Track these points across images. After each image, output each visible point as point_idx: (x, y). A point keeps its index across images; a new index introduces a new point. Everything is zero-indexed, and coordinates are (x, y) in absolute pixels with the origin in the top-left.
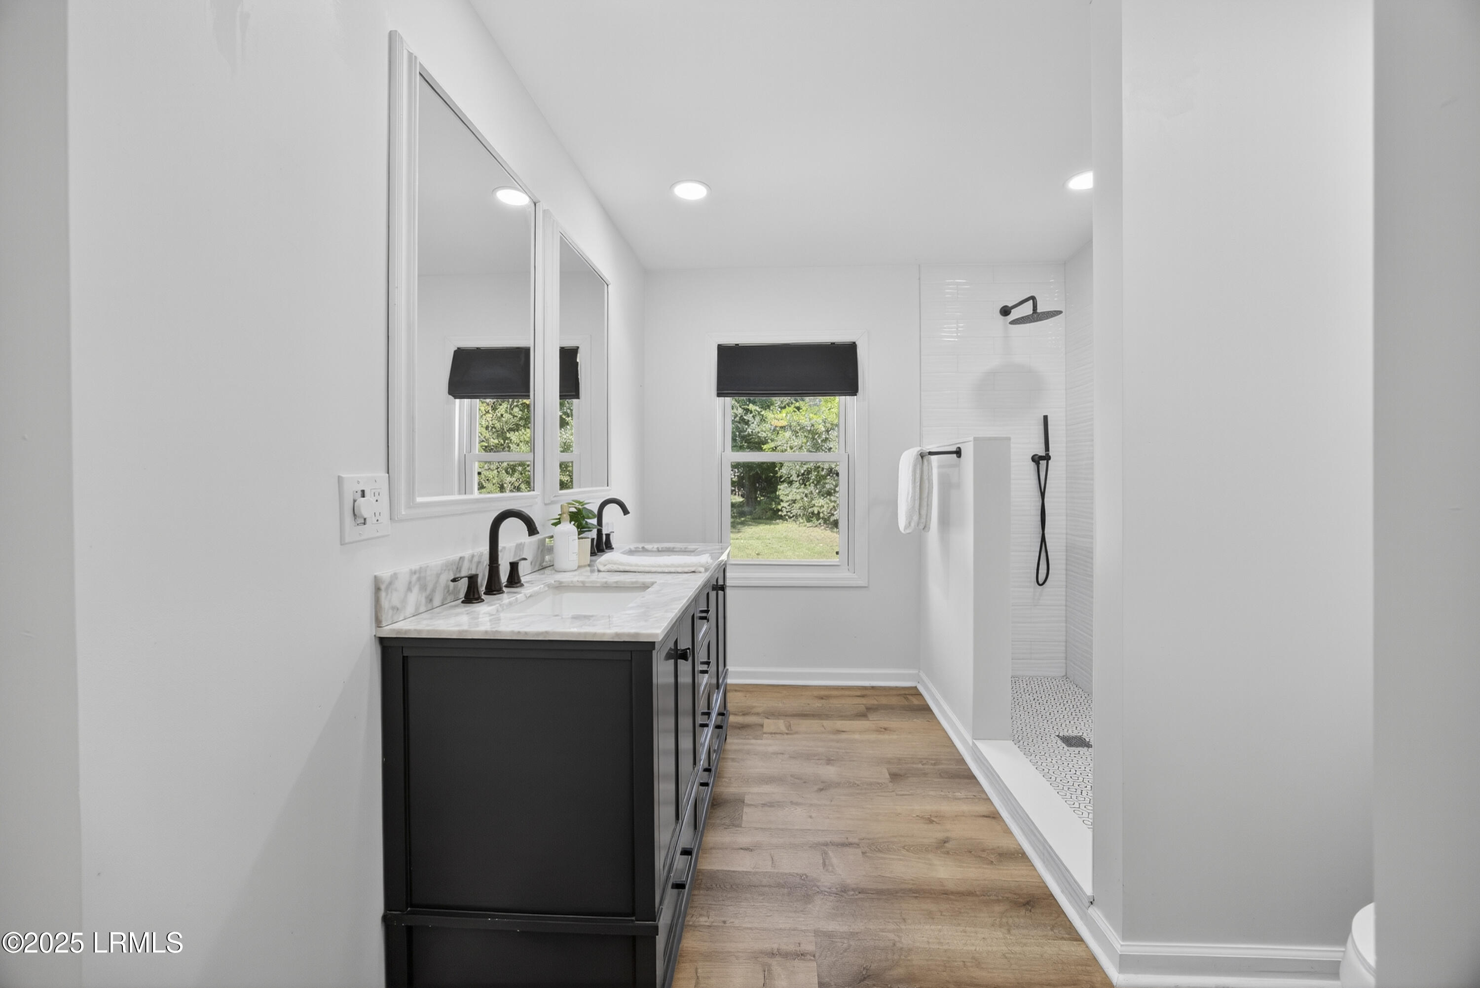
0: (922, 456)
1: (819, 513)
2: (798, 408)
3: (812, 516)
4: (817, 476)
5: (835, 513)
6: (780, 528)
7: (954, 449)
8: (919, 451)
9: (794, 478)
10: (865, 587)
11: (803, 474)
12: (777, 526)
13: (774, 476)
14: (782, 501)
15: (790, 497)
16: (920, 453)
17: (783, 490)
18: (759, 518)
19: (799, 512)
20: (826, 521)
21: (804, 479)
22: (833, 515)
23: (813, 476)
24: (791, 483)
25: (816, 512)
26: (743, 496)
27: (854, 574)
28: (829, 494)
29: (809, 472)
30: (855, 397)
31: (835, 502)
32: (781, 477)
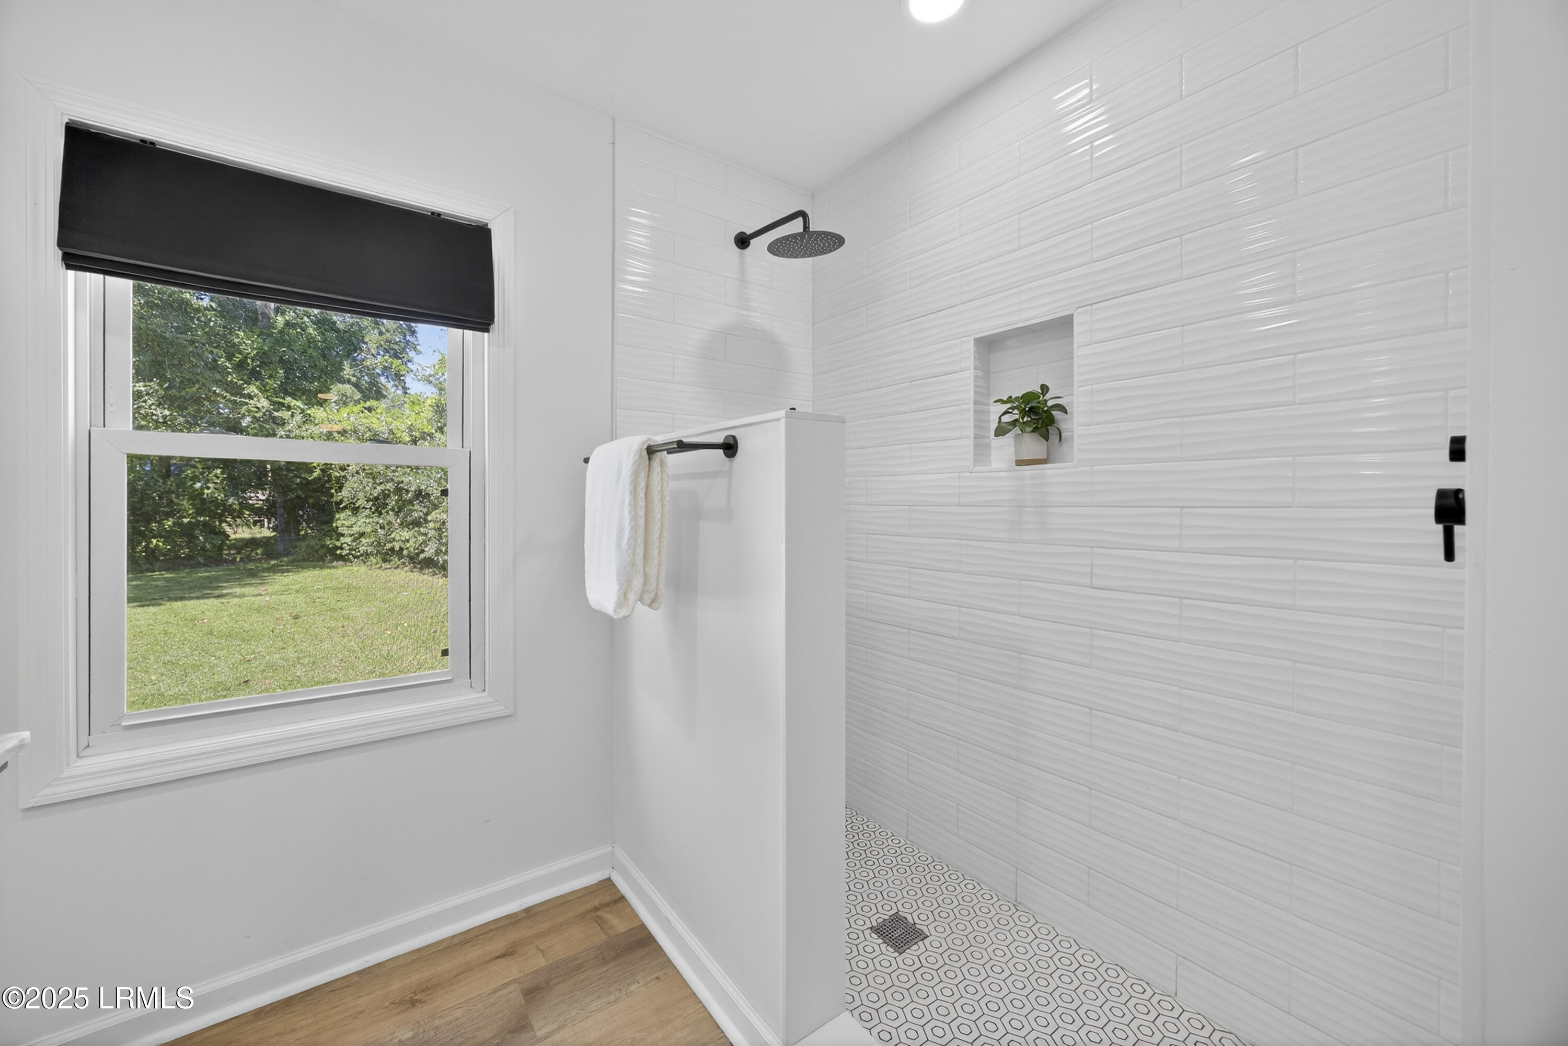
0: (651, 451)
1: (401, 549)
2: (370, 409)
3: (388, 555)
4: (397, 501)
5: (426, 549)
6: (339, 573)
7: (719, 438)
8: (643, 444)
9: (361, 502)
10: (511, 716)
11: (377, 499)
12: (333, 571)
13: (328, 502)
14: (343, 535)
15: (356, 529)
16: (645, 446)
17: (342, 520)
18: (304, 560)
19: (370, 549)
20: (412, 559)
21: (379, 504)
22: (423, 551)
23: (392, 502)
24: (356, 510)
25: (397, 548)
26: (275, 529)
27: (486, 694)
28: (416, 523)
29: (385, 495)
30: (486, 334)
31: (425, 535)
32: (341, 501)
